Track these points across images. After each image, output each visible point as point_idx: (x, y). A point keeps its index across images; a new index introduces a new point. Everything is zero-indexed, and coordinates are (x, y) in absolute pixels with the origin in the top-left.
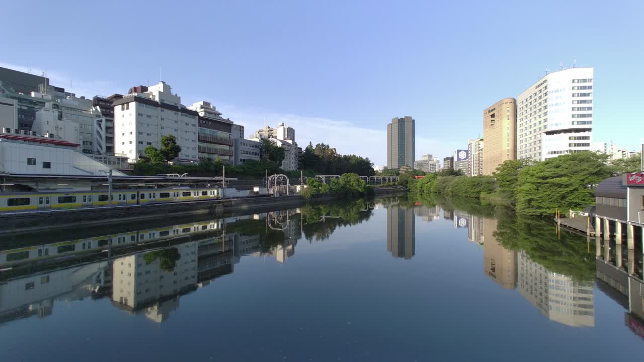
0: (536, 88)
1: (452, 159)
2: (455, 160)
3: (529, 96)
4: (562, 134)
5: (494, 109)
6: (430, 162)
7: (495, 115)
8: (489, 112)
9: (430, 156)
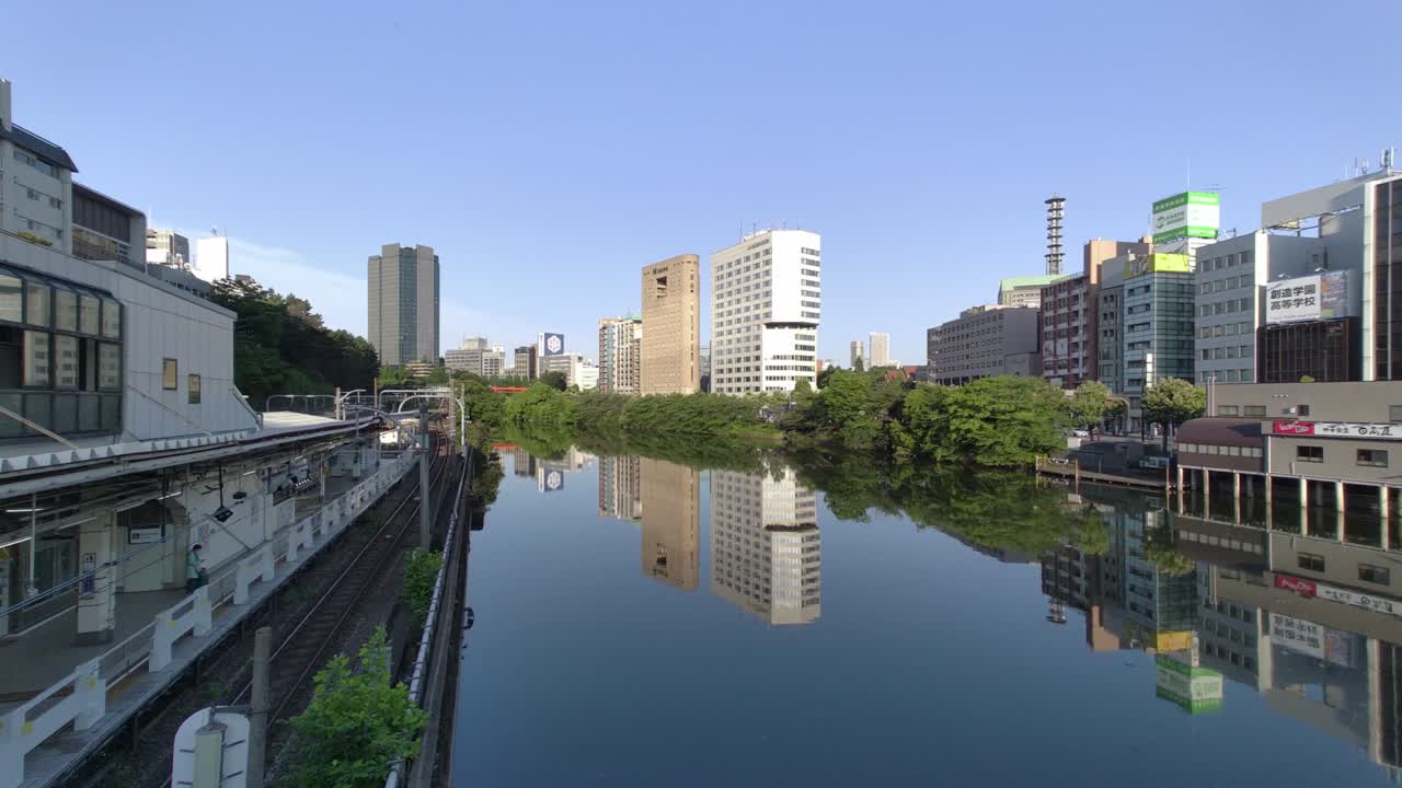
0: (749, 249)
1: (533, 351)
2: (541, 353)
3: (737, 258)
4: (787, 328)
5: (666, 269)
6: (484, 354)
7: (668, 280)
8: (655, 272)
9: (482, 342)
